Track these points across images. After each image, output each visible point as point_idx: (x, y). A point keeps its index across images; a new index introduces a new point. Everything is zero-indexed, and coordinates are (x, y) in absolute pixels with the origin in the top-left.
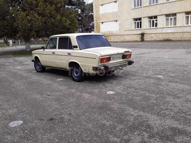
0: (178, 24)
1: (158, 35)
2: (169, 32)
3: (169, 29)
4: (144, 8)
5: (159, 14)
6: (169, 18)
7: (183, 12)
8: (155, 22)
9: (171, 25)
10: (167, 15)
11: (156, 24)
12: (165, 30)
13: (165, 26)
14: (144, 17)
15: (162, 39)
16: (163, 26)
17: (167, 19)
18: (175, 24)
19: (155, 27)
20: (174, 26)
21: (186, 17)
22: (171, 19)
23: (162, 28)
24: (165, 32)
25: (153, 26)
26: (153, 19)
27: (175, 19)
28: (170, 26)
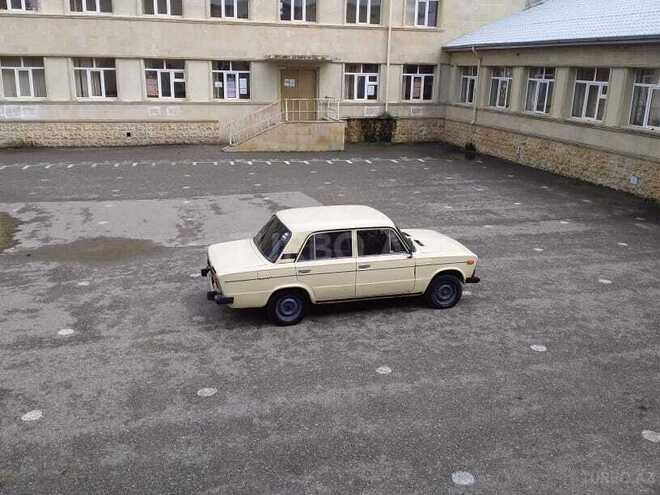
0: (52, 96)
2: (23, 117)
3: (22, 107)
6: (16, 70)
7: (66, 57)
9: (26, 93)
10: (6, 60)
12: (9, 111)
17: (8, 74)
18: (41, 90)
20: (40, 99)
22: (24, 74)
27: (40, 75)
28: (21, 98)
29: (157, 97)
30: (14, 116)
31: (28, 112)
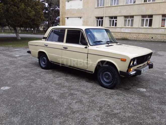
0: (135, 26)
1: (117, 34)
2: (126, 31)
3: (126, 29)
4: (106, 8)
5: (118, 15)
6: (128, 19)
7: (140, 15)
8: (115, 22)
9: (128, 25)
10: (126, 17)
11: (116, 23)
12: (123, 30)
13: (123, 26)
14: (105, 17)
15: (120, 38)
16: (122, 26)
17: (125, 21)
18: (132, 25)
19: (114, 26)
20: (131, 27)
21: (142, 19)
22: (129, 20)
23: (121, 28)
24: (123, 32)
25: (113, 25)
26: (113, 18)
27: (132, 20)
28: (127, 27)
29: (164, 27)
30: (124, 31)
31: (127, 30)
